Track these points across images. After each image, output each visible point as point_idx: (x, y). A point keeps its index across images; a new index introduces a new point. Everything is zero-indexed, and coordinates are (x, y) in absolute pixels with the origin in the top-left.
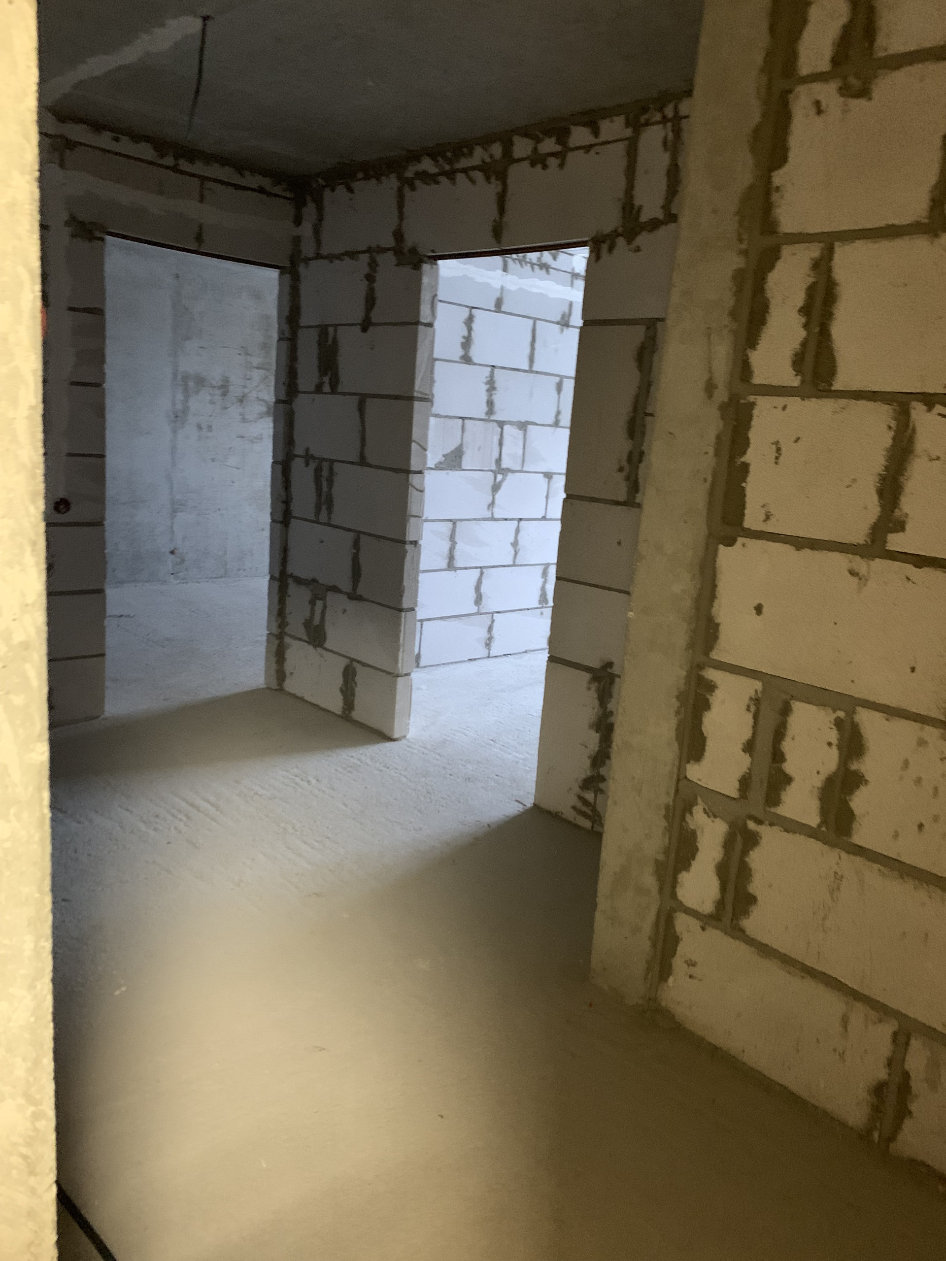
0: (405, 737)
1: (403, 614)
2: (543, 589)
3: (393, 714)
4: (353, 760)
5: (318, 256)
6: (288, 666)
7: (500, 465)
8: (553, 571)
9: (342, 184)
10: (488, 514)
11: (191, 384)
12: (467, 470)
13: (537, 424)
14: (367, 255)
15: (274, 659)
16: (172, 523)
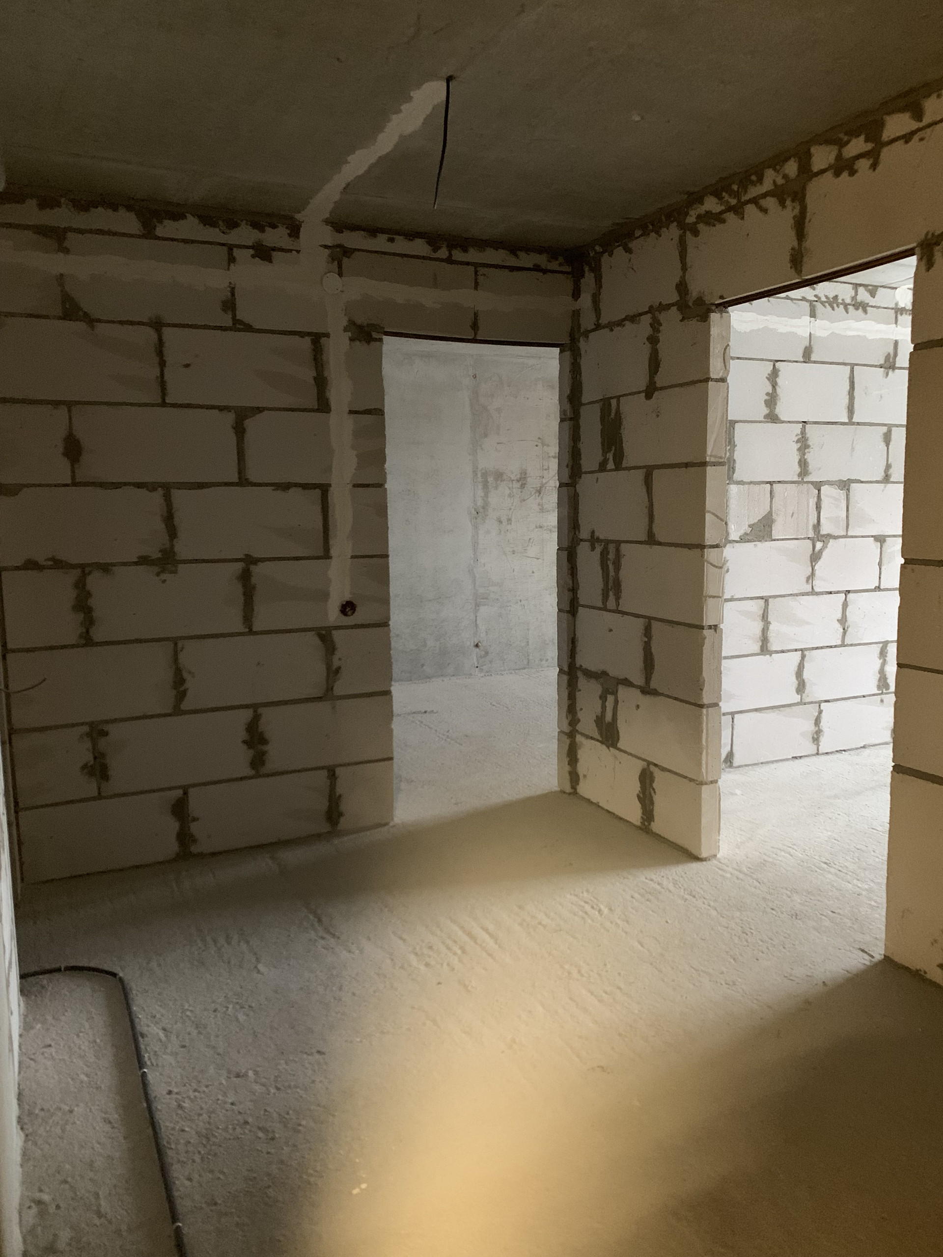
0: (715, 856)
1: (704, 711)
2: (882, 671)
3: (700, 828)
4: (652, 884)
5: (598, 327)
6: (581, 769)
7: (819, 532)
8: (893, 650)
9: (619, 246)
10: (808, 588)
11: (490, 479)
12: (778, 540)
13: (862, 482)
14: (649, 315)
15: (566, 760)
16: (476, 617)
